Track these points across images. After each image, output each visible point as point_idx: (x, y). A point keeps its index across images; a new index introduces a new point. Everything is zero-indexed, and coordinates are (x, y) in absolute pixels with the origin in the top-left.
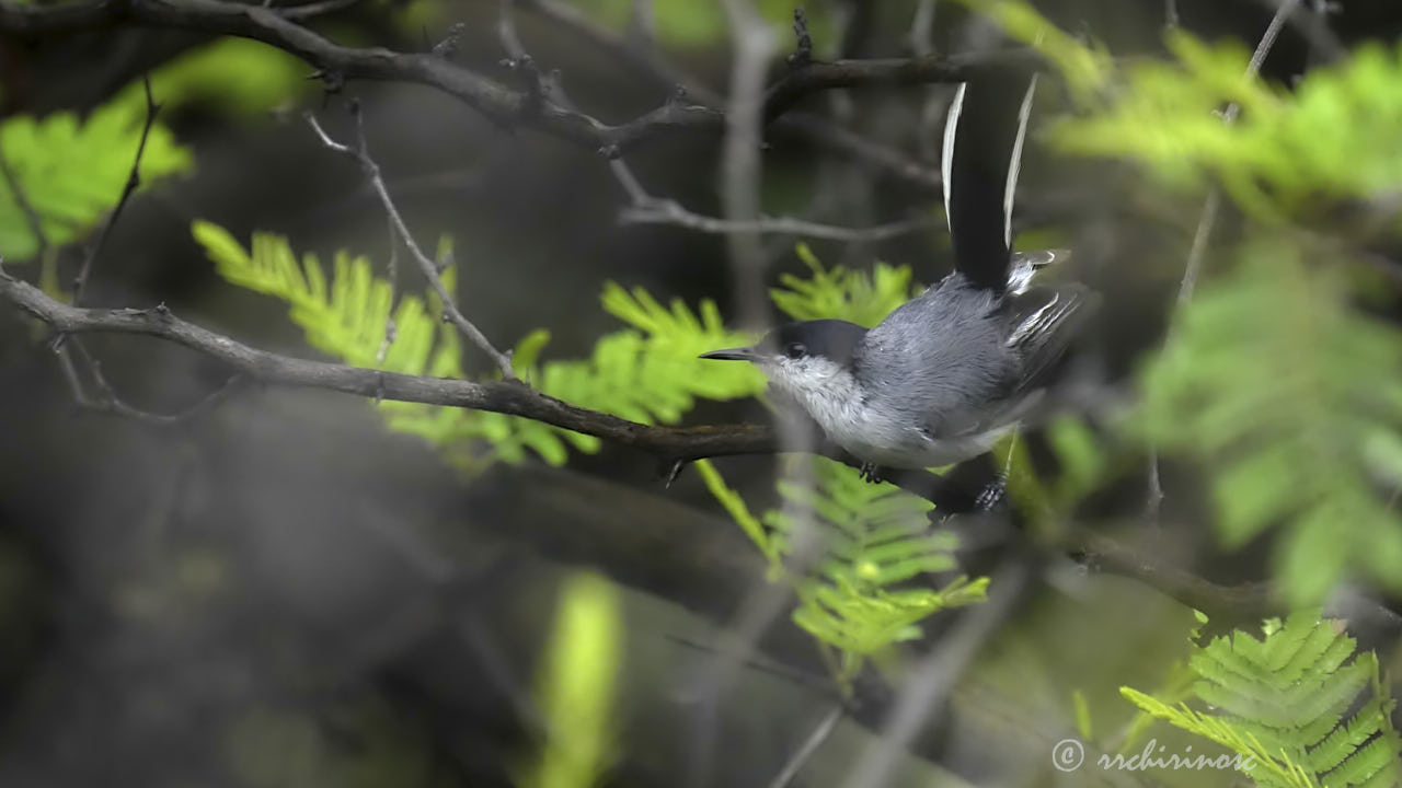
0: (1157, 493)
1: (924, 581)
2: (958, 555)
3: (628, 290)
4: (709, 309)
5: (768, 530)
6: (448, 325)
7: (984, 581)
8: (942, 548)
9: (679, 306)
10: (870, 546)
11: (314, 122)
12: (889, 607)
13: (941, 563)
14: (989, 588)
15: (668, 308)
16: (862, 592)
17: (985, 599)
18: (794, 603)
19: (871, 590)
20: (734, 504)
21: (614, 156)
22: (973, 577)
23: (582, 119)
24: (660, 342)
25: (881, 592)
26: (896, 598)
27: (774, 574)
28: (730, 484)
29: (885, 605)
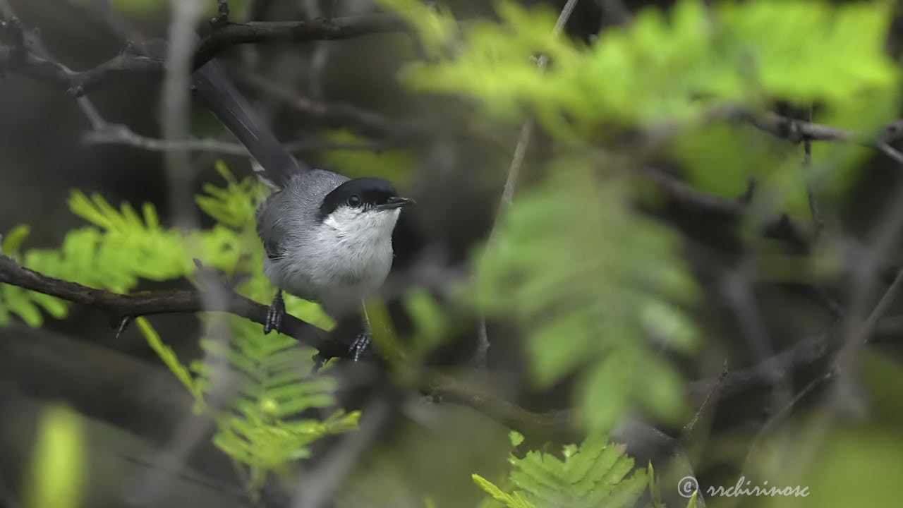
0: (485, 343)
2: (338, 394)
3: (88, 195)
4: (149, 211)
5: (194, 375)
7: (356, 414)
8: (324, 390)
9: (126, 208)
10: (271, 388)
12: (285, 433)
13: (322, 401)
14: (360, 420)
15: (117, 208)
16: (265, 423)
17: (357, 428)
18: (213, 430)
19: (272, 420)
20: (168, 356)
21: (80, 95)
22: (349, 410)
23: (56, 66)
24: (113, 235)
25: (279, 422)
27: (198, 408)
28: (165, 340)
29: (283, 432)
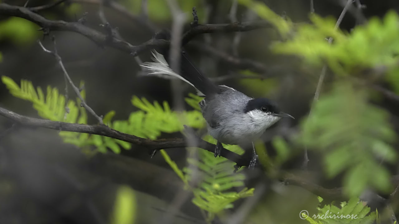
0: (307, 160)
1: (234, 189)
2: (245, 181)
3: (140, 98)
4: (166, 104)
5: (184, 173)
6: (83, 108)
7: (253, 189)
8: (239, 179)
9: (156, 104)
10: (217, 179)
11: (40, 43)
12: (223, 198)
13: (239, 184)
14: (254, 192)
15: (152, 103)
16: (214, 193)
17: (253, 195)
18: (192, 196)
19: (217, 192)
20: (174, 166)
21: (136, 55)
22: (249, 188)
23: (126, 43)
24: (150, 115)
25: (220, 193)
26: (225, 195)
27: (186, 187)
28: (172, 159)
29: (221, 197)
